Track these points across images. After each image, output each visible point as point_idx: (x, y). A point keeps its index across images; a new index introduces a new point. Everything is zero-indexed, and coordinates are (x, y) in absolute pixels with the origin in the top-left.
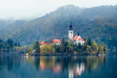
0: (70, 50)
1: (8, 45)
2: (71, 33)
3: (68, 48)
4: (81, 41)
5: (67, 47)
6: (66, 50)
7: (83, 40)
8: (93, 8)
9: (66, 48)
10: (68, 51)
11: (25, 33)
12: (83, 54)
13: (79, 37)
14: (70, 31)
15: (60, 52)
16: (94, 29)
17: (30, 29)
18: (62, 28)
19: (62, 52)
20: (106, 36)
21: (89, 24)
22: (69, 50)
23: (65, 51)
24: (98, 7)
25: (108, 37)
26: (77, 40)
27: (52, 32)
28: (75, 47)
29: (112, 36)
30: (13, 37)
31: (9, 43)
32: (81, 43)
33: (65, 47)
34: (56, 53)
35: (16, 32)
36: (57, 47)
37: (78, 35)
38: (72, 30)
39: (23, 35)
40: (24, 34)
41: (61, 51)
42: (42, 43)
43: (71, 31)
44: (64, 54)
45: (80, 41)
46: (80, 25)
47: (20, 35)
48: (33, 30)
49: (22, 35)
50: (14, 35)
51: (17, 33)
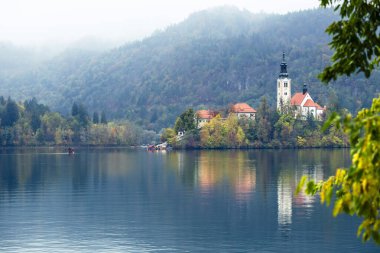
0: (286, 134)
1: (75, 121)
2: (286, 85)
3: (281, 128)
4: (314, 108)
5: (276, 125)
6: (276, 133)
7: (319, 107)
8: (294, 13)
9: (274, 129)
10: (279, 137)
11: (98, 85)
12: (320, 144)
13: (308, 97)
14: (281, 81)
15: (256, 138)
16: (310, 74)
17: (114, 75)
18: (213, 71)
19: (262, 140)
20: (346, 93)
21: (292, 59)
22: (282, 134)
23: (271, 136)
24: (309, 11)
25: (352, 98)
26: (302, 105)
27: (183, 83)
28: (300, 126)
29: (364, 93)
30: (64, 98)
31: (78, 116)
32: (314, 113)
33: (272, 126)
34: (247, 141)
35: (70, 82)
36: (247, 125)
37: (305, 91)
38: (286, 76)
39: (94, 93)
40: (96, 88)
41: (259, 136)
42: (204, 113)
43: (286, 80)
44: (270, 145)
45: (311, 108)
46: (267, 64)
47: (83, 91)
48: (122, 77)
49: (91, 93)
50: (67, 91)
51: (74, 85)
